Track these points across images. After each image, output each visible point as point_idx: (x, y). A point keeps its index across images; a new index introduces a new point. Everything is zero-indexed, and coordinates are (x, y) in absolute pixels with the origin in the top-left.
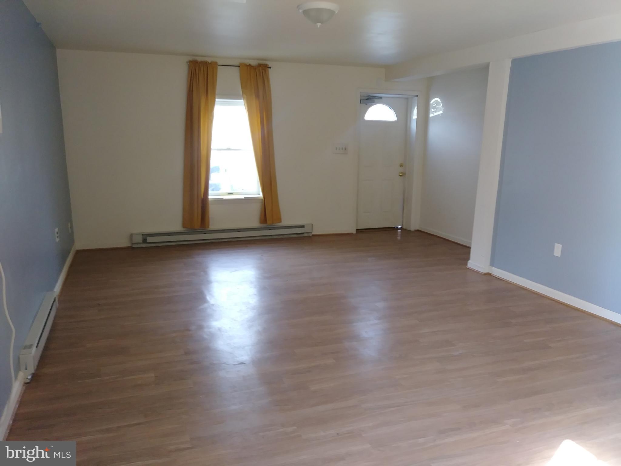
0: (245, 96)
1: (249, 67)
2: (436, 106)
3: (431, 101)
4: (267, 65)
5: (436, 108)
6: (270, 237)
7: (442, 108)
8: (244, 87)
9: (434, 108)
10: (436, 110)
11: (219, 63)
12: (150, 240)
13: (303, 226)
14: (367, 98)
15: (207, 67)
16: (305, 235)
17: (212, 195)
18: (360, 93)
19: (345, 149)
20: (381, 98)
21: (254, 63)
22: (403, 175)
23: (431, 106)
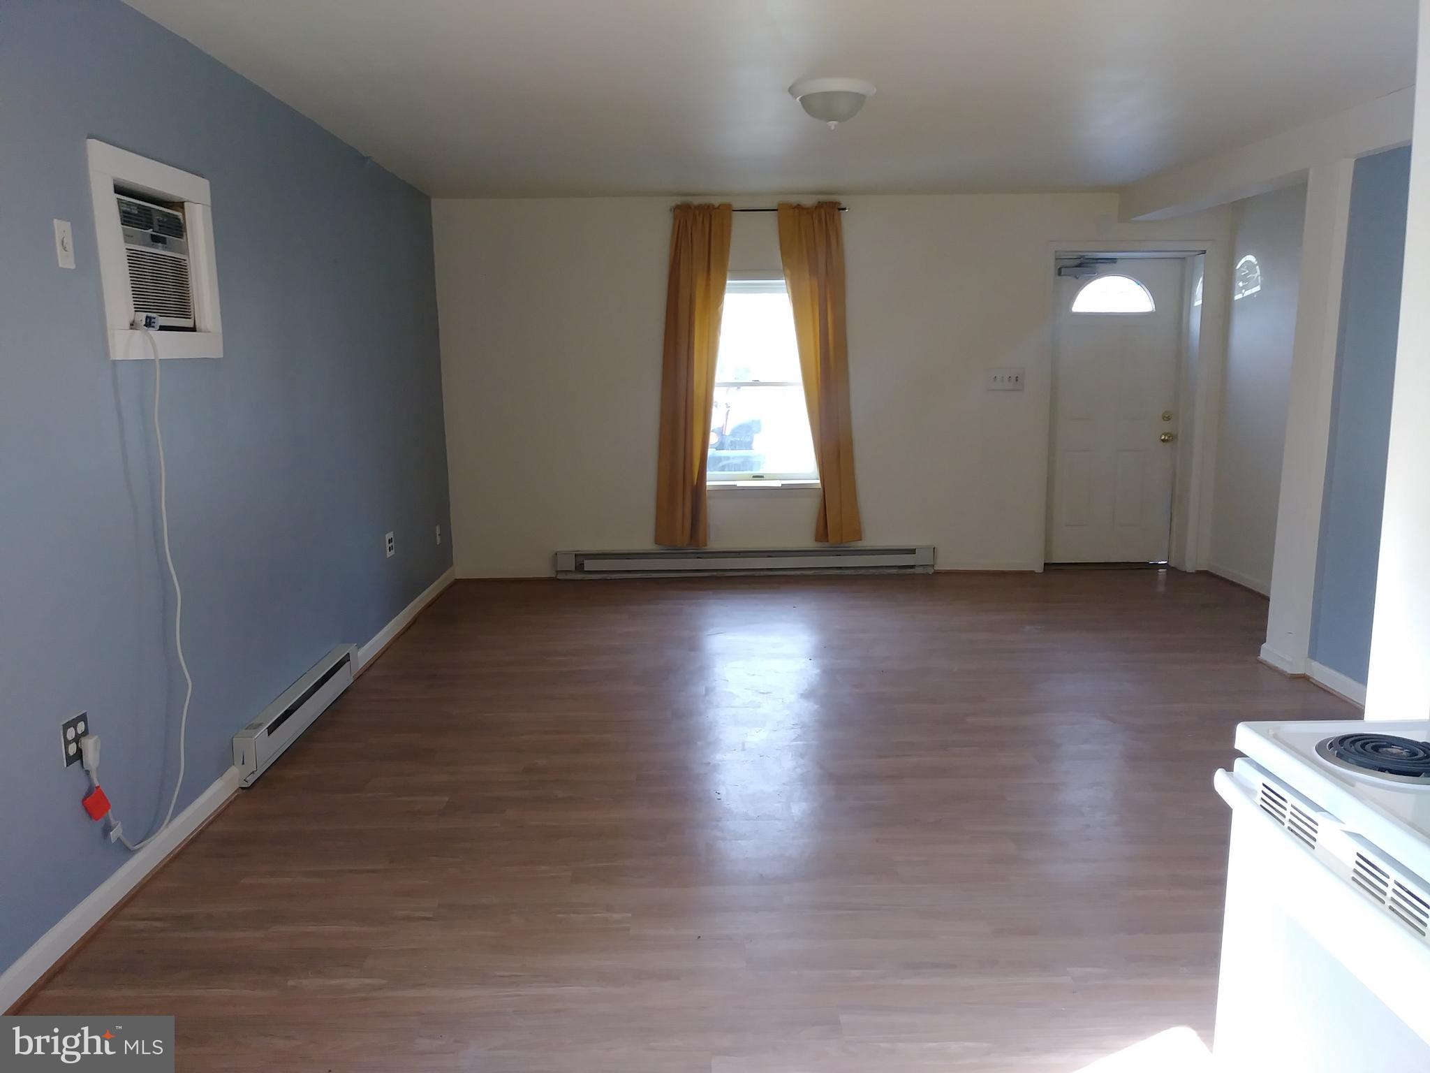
0: (788, 272)
1: (797, 211)
2: (1247, 274)
3: (1237, 265)
4: (836, 203)
5: (1247, 280)
6: (838, 572)
7: (1259, 278)
8: (785, 252)
9: (1244, 279)
10: (1248, 284)
11: (736, 206)
12: (589, 565)
13: (912, 551)
14: (1078, 262)
15: (711, 216)
16: (918, 570)
17: (714, 478)
18: (1056, 252)
19: (1017, 380)
20: (1113, 260)
21: (809, 201)
22: (1170, 439)
23: (1237, 275)
